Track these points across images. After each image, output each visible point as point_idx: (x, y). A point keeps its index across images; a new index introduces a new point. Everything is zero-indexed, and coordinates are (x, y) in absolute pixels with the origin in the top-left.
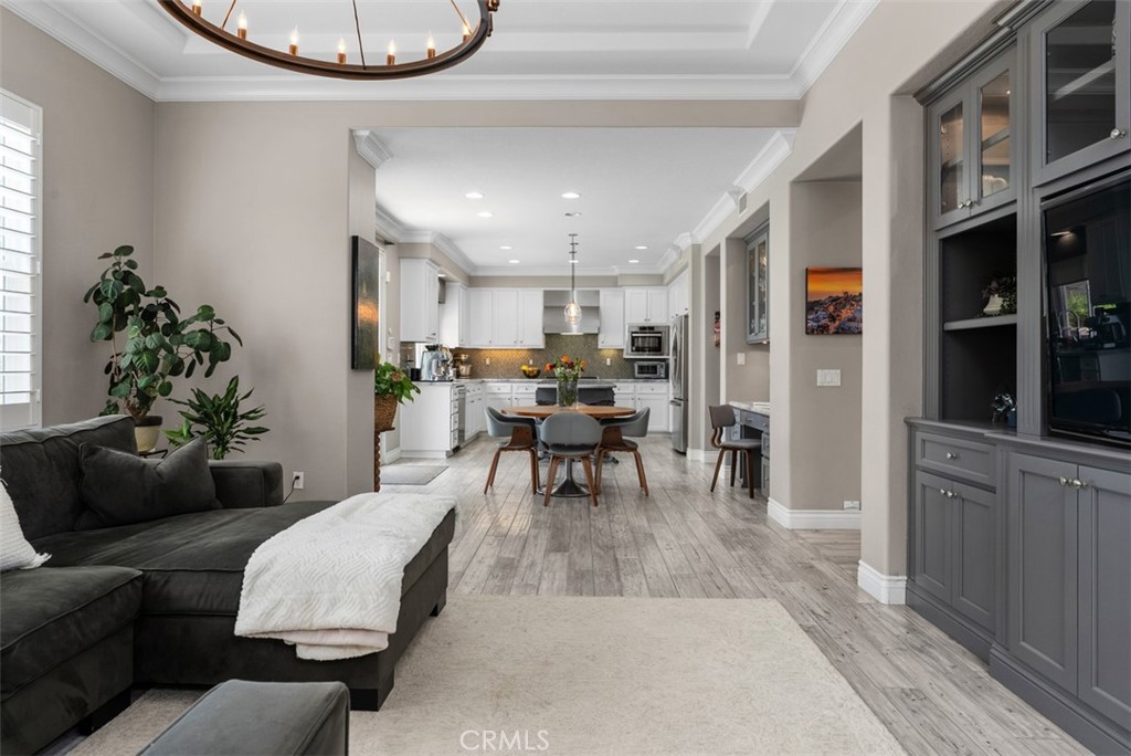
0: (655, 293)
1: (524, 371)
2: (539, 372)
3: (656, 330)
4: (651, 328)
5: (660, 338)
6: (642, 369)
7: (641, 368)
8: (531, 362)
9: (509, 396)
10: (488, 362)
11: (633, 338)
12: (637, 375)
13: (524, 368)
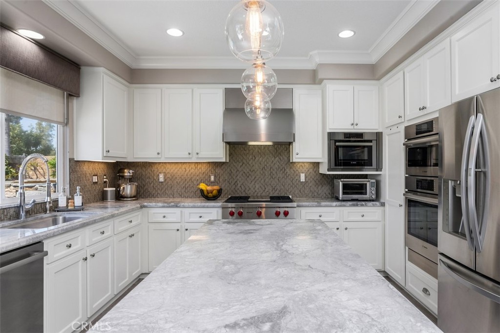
0: (366, 89)
1: (202, 191)
2: (220, 191)
3: (366, 138)
4: (360, 135)
5: (370, 148)
6: (347, 189)
7: (345, 186)
8: (212, 178)
9: (177, 226)
10: (161, 179)
11: (337, 148)
12: (341, 196)
13: (203, 186)
